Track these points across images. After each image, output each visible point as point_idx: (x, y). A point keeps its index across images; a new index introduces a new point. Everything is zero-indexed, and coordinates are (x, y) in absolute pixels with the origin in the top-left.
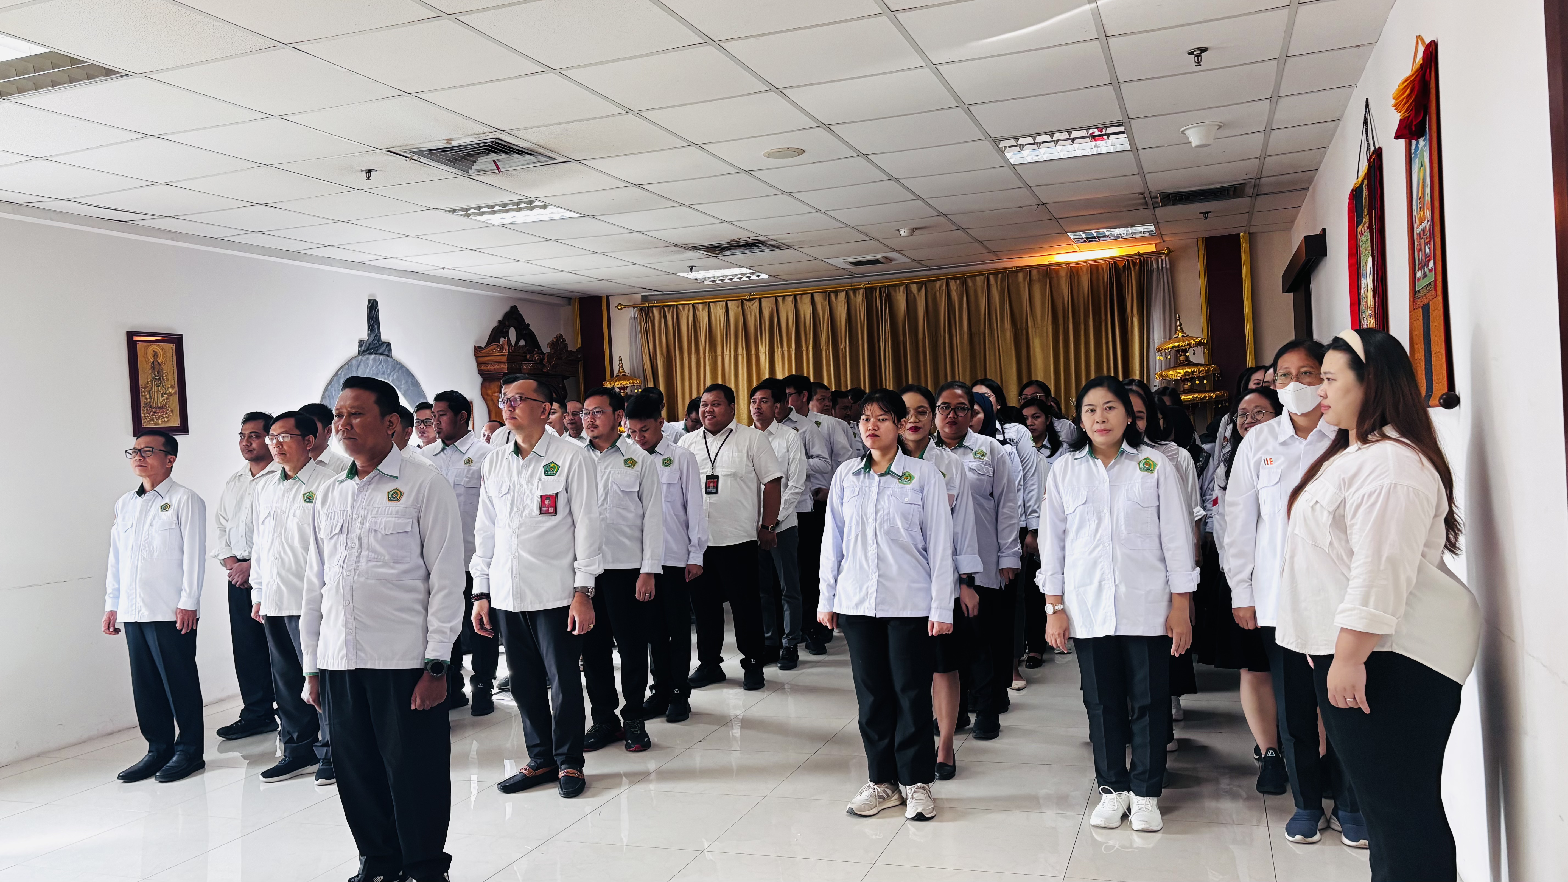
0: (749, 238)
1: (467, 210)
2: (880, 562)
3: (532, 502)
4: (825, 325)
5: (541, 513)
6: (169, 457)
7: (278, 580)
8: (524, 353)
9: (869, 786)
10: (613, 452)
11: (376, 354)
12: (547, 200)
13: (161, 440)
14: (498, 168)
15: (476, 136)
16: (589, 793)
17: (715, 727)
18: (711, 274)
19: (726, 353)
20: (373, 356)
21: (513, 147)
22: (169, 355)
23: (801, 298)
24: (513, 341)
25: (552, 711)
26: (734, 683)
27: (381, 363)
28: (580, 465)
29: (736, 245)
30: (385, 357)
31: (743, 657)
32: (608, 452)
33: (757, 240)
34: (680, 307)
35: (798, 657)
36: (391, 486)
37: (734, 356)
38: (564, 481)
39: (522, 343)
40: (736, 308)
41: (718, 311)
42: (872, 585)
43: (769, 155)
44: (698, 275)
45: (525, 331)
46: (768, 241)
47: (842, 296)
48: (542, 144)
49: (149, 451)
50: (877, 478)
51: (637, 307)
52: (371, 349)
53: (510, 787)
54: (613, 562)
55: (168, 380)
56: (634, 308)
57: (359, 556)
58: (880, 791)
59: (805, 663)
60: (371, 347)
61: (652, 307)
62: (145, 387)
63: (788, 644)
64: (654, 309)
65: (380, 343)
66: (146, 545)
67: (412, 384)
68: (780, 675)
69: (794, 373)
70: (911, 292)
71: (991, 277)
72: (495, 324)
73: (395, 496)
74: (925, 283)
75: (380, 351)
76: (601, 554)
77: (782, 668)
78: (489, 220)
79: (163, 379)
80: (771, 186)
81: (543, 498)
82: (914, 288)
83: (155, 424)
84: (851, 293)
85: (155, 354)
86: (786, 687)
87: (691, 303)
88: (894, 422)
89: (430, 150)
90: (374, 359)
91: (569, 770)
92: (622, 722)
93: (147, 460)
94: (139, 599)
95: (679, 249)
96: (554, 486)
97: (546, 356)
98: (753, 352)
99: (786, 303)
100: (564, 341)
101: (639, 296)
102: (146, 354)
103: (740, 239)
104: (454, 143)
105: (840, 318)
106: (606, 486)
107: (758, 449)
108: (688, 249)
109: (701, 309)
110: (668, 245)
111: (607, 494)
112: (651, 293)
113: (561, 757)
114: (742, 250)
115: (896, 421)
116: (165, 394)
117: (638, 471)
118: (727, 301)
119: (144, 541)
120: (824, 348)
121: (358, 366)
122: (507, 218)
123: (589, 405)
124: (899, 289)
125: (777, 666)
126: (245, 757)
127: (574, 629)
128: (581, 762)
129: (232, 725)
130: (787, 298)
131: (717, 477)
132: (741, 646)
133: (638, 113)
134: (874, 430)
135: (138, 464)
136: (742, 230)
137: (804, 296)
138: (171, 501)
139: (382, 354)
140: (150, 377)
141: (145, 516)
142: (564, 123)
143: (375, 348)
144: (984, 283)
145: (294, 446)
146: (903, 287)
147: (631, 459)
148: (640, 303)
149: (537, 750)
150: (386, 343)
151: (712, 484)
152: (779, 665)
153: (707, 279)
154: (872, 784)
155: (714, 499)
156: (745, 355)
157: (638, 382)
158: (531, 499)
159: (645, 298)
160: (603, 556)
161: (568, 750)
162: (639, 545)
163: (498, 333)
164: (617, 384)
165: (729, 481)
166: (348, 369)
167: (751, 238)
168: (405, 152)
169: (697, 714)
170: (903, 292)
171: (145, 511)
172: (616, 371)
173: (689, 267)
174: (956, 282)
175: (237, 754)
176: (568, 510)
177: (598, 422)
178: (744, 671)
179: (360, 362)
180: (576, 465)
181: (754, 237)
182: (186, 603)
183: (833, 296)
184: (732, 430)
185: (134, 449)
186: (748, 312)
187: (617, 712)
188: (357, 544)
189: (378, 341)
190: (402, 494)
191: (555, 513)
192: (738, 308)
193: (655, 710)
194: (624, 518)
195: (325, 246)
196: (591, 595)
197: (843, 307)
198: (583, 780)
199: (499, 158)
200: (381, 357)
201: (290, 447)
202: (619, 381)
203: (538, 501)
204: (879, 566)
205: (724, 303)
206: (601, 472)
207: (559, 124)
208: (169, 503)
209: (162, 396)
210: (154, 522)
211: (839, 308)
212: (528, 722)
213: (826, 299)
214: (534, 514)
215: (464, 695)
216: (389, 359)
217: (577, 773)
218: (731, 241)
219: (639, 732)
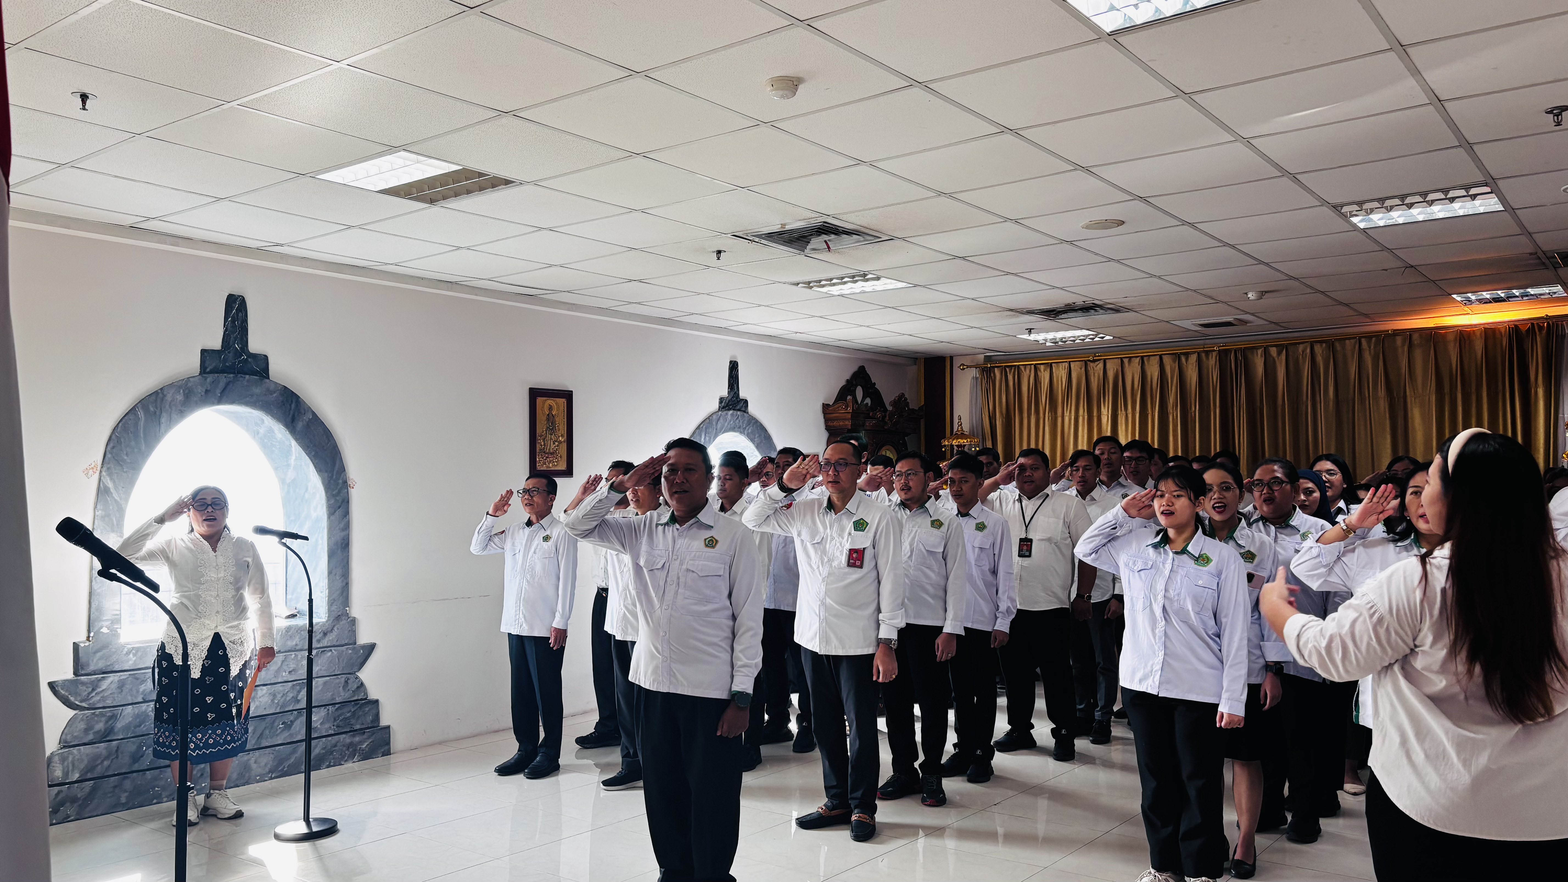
0: (1084, 302)
1: (809, 283)
2: (1167, 640)
3: (842, 554)
4: (1174, 388)
5: (849, 565)
6: (551, 496)
7: (624, 609)
8: (867, 410)
9: (1150, 873)
10: (922, 512)
11: (734, 410)
12: (879, 273)
13: (544, 481)
14: (829, 248)
15: (805, 221)
16: (877, 840)
17: (1010, 793)
18: (1051, 336)
19: (1067, 414)
20: (731, 412)
21: (839, 229)
22: (561, 408)
23: (1148, 360)
24: (859, 399)
25: (849, 754)
26: (1043, 751)
27: (738, 418)
28: (887, 523)
29: (1069, 309)
30: (742, 413)
31: (1054, 726)
32: (917, 512)
33: (1093, 304)
34: (1022, 368)
35: (1111, 732)
36: (708, 534)
37: (1075, 418)
38: (872, 538)
39: (868, 401)
40: (1079, 369)
41: (1061, 373)
42: (1158, 663)
43: (1087, 227)
44: (1040, 337)
45: (871, 390)
46: (1104, 304)
47: (1193, 358)
48: (866, 225)
49: (535, 491)
50: (1171, 554)
51: (979, 367)
52: (730, 405)
53: (806, 823)
54: (915, 617)
55: (559, 430)
56: (976, 368)
57: (676, 593)
58: (1161, 879)
59: (1118, 739)
60: (730, 403)
61: (994, 367)
62: (541, 436)
63: (1102, 717)
64: (996, 369)
65: (738, 400)
66: (530, 570)
67: (765, 437)
68: (1092, 749)
69: (1137, 438)
70: (1270, 355)
71: (1364, 341)
72: (843, 383)
73: (711, 543)
74: (1287, 347)
75: (738, 407)
76: (904, 609)
77: (1093, 742)
78: (829, 291)
79: (555, 429)
80: (1097, 254)
81: (851, 551)
82: (1273, 351)
83: (547, 467)
84: (1203, 355)
85: (551, 408)
86: (1097, 762)
87: (1033, 364)
88: (1190, 499)
89: (769, 233)
90: (732, 415)
91: (861, 815)
92: (921, 775)
93: (534, 498)
94: (521, 616)
95: (1014, 313)
96: (863, 540)
97: (887, 414)
98: (1095, 414)
99: (1132, 364)
100: (906, 399)
101: (982, 356)
102: (543, 407)
103: (1074, 303)
104: (788, 227)
105: (1191, 380)
106: (911, 545)
107: (1075, 516)
108: (1022, 313)
109: (1042, 370)
110: (1000, 310)
111: (912, 551)
112: (995, 354)
113: (854, 801)
114: (1080, 313)
115: (1192, 498)
116: (556, 441)
117: (943, 533)
118: (1070, 362)
119: (529, 566)
120: (1171, 412)
121: (718, 421)
122: (848, 288)
123: (902, 467)
124: (1257, 352)
125: (1088, 739)
126: (596, 765)
127: (878, 677)
128: (874, 809)
129: (588, 735)
130: (1133, 359)
131: (1031, 541)
132: (1052, 715)
133: (950, 196)
134: (1168, 505)
135: (526, 502)
136: (1074, 295)
137: (1152, 358)
138: (551, 533)
139: (739, 410)
140: (545, 427)
141: (530, 544)
142: (883, 207)
143: (734, 404)
144: (1355, 347)
145: (646, 493)
146: (1261, 350)
147: (938, 520)
148: (982, 363)
149: (834, 791)
150: (743, 400)
151: (1025, 548)
152: (1091, 738)
153: (1048, 340)
154: (1153, 871)
155: (1026, 562)
156: (1086, 417)
157: (976, 440)
158: (841, 552)
159: (988, 359)
160: (906, 611)
161: (862, 795)
162: (942, 604)
163: (846, 391)
164: (955, 443)
165: (1044, 545)
166: (709, 423)
167: (1086, 303)
168: (747, 236)
169: (999, 777)
170: (1261, 356)
171: (530, 540)
172: (955, 430)
173: (1028, 329)
174: (1321, 345)
175: (591, 762)
176: (874, 564)
177: (911, 484)
178: (1054, 741)
179: (720, 417)
180: (884, 524)
181: (1089, 301)
182: (557, 623)
183: (1183, 359)
184: (1048, 495)
185: (524, 489)
186: (1091, 372)
187: (916, 765)
188: (675, 582)
189: (737, 398)
190: (717, 541)
191: (861, 567)
192: (1081, 369)
193: (955, 768)
194: (927, 576)
195: (693, 314)
196: (895, 647)
197: (1194, 370)
198: (874, 826)
199: (830, 238)
200: (739, 413)
201: (643, 493)
202: (957, 439)
203: (846, 553)
204: (1166, 644)
205: (1067, 364)
206: (909, 530)
207: (879, 207)
208: (549, 535)
209: (554, 444)
210: (537, 550)
211: (1190, 370)
212: (827, 763)
213: (1176, 361)
214: (842, 566)
215: (790, 731)
216: (745, 414)
217: (868, 819)
218: (1066, 306)
219: (935, 788)
